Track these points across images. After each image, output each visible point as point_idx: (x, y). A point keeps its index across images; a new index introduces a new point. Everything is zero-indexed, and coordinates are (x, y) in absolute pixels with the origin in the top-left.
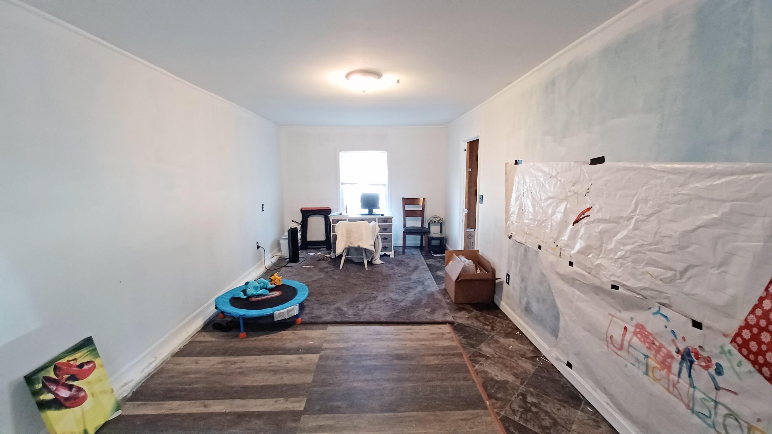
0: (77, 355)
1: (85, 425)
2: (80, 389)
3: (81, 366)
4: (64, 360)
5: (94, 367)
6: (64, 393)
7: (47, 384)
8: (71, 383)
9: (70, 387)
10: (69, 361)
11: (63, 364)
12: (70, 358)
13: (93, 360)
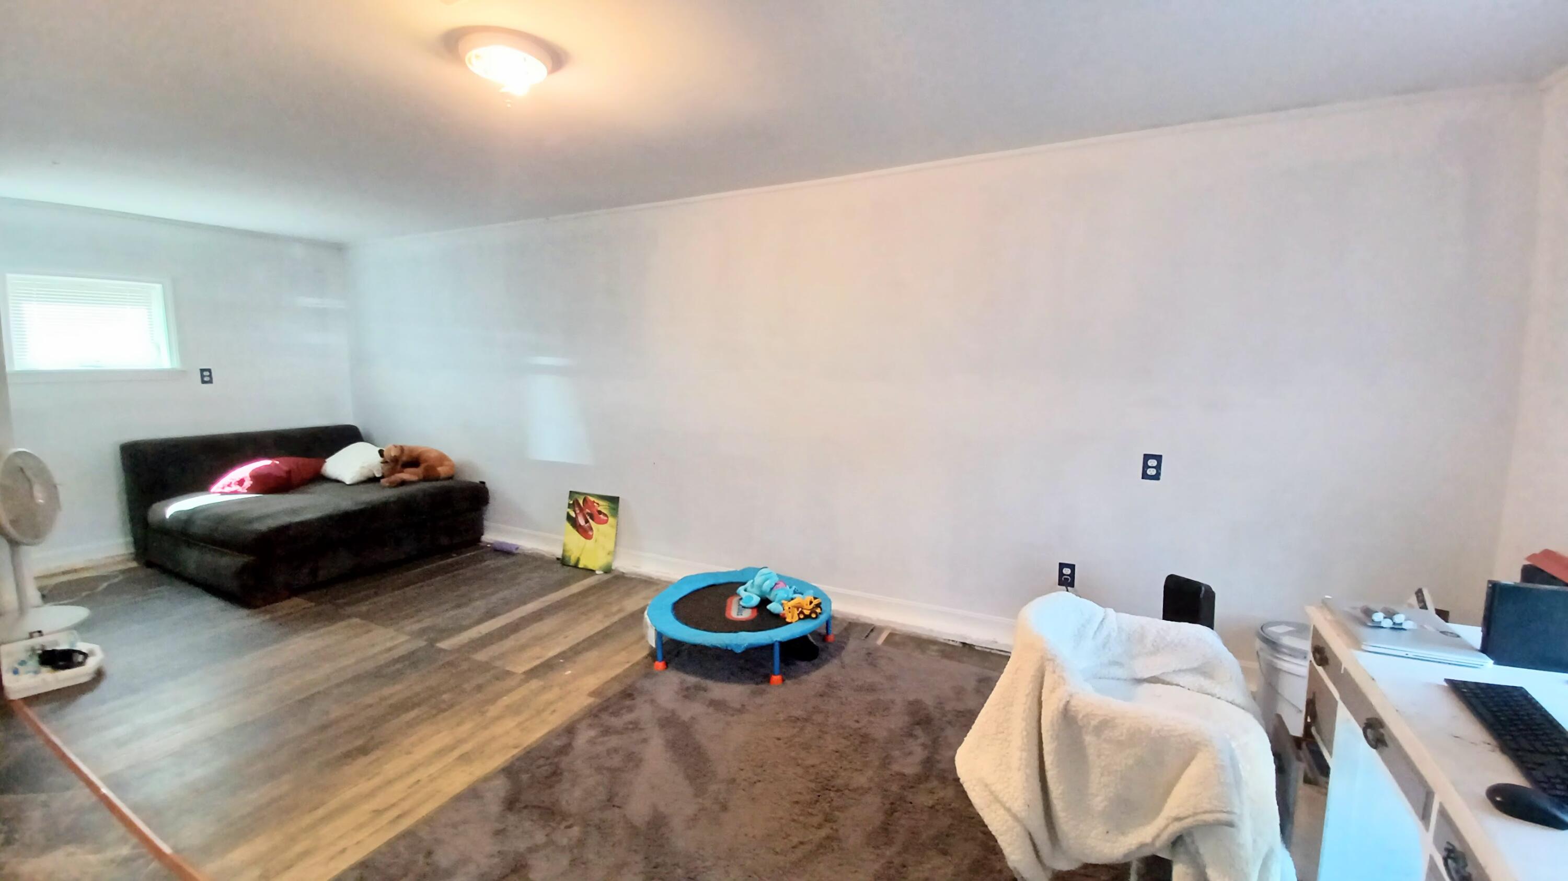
0: (601, 502)
1: (581, 555)
2: (591, 529)
3: (600, 512)
4: (592, 499)
5: (606, 522)
6: (581, 521)
7: (576, 506)
8: (588, 517)
9: (587, 521)
10: (594, 502)
11: (590, 500)
12: (596, 501)
13: (609, 516)
